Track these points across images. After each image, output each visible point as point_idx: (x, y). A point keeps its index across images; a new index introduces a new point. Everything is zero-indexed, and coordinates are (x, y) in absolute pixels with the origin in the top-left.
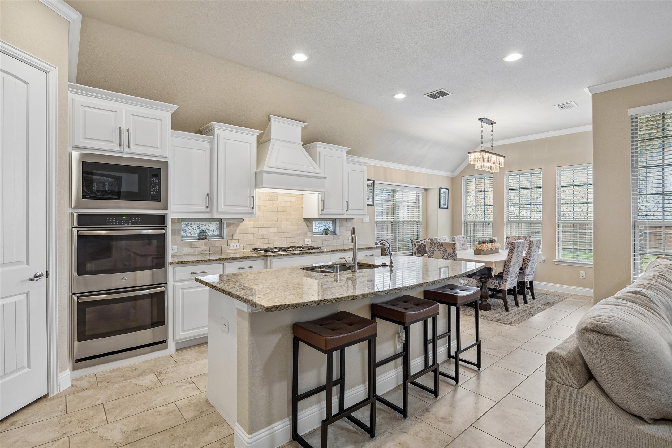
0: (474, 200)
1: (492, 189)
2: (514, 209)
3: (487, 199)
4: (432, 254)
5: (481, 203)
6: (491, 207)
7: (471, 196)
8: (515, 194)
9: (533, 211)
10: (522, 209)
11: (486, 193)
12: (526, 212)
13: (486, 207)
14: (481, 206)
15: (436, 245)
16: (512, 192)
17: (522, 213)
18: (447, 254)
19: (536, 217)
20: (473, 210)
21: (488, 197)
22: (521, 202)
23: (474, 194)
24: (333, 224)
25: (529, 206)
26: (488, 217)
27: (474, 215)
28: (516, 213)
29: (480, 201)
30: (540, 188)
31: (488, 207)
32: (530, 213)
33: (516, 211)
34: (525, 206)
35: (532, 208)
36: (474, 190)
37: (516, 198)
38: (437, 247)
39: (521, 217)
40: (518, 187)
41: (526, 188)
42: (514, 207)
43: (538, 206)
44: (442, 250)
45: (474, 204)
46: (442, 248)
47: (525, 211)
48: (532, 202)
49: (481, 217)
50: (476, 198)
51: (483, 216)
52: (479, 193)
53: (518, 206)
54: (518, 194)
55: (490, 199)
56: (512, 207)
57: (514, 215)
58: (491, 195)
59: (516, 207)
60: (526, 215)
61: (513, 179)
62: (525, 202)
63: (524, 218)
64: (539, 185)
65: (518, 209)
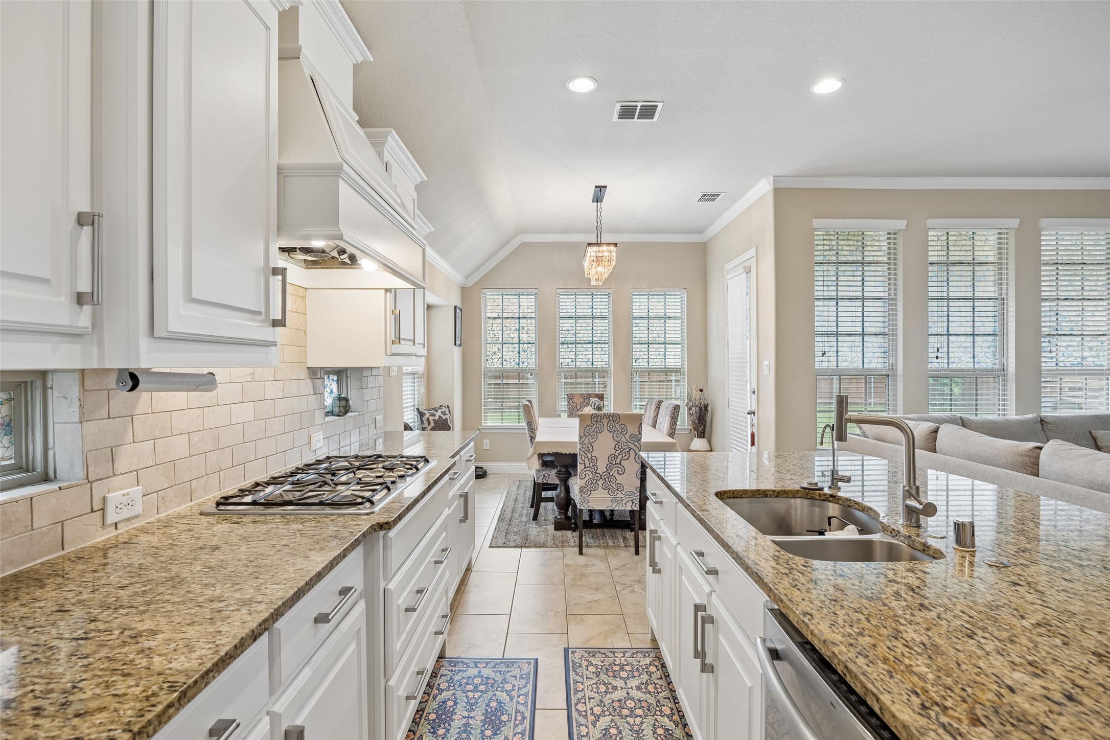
0: (500, 332)
1: (533, 315)
2: (568, 350)
3: (524, 332)
4: (593, 440)
5: (513, 338)
6: (530, 345)
7: (496, 325)
8: (569, 325)
9: (596, 353)
10: (579, 349)
11: (522, 321)
12: (586, 355)
13: (521, 346)
14: (513, 344)
15: (605, 421)
16: (564, 321)
17: (580, 357)
18: (627, 436)
19: (599, 363)
20: (499, 349)
21: (526, 328)
22: (578, 339)
23: (500, 321)
24: (339, 382)
25: (590, 345)
26: (526, 363)
27: (500, 360)
28: (570, 357)
29: (511, 335)
30: (605, 318)
31: (525, 345)
32: (591, 356)
33: (571, 353)
34: (585, 346)
35: (594, 349)
36: (500, 314)
37: (570, 332)
38: (605, 424)
39: (578, 364)
40: (574, 314)
41: (585, 318)
42: (568, 347)
43: (603, 346)
44: (618, 430)
45: (500, 339)
46: (617, 426)
47: (584, 353)
48: (594, 339)
49: (513, 363)
50: (505, 329)
51: (517, 360)
52: (508, 320)
53: (574, 346)
54: (573, 325)
55: (530, 332)
56: (565, 346)
57: (567, 360)
58: (530, 325)
59: (570, 346)
60: (585, 360)
61: (566, 300)
62: (585, 339)
63: (584, 365)
64: (603, 314)
65: (574, 350)
